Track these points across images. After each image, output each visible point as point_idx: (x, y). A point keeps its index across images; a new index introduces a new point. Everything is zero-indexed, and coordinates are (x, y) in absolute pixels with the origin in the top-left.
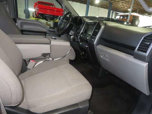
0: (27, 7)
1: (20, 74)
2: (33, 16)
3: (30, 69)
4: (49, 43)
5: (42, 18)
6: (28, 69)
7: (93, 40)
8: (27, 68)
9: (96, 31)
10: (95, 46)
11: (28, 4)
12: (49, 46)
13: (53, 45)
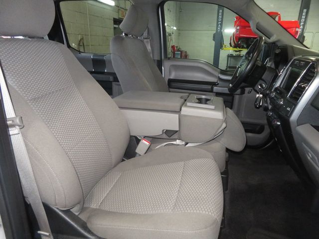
0: (219, 28)
1: (123, 160)
2: (230, 44)
3: (140, 155)
4: (179, 112)
5: (245, 46)
6: (137, 155)
7: (288, 109)
8: (136, 153)
9: (301, 86)
10: (292, 126)
11: (222, 21)
12: (177, 116)
13: (185, 116)
